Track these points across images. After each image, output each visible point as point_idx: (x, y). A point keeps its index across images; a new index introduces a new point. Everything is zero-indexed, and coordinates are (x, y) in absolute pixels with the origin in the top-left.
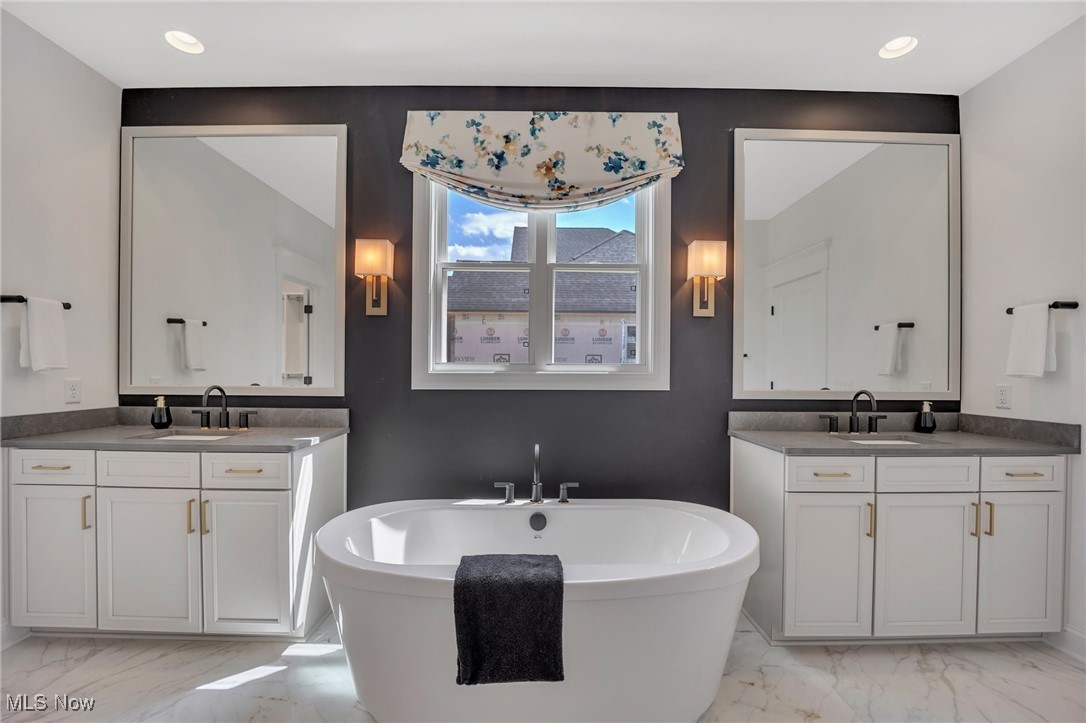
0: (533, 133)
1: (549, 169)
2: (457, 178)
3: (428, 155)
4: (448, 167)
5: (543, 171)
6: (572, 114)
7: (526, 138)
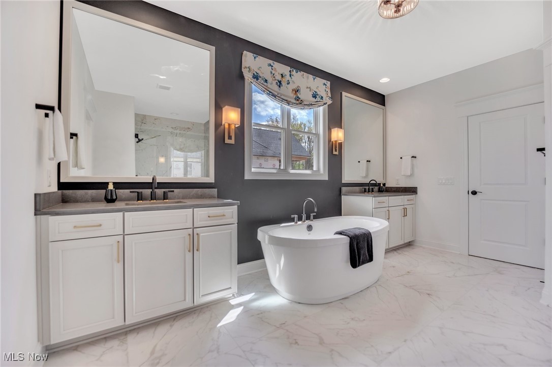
0: (290, 75)
1: (296, 92)
2: (265, 87)
3: (254, 74)
4: (262, 82)
5: (294, 92)
6: (302, 73)
7: (288, 77)
